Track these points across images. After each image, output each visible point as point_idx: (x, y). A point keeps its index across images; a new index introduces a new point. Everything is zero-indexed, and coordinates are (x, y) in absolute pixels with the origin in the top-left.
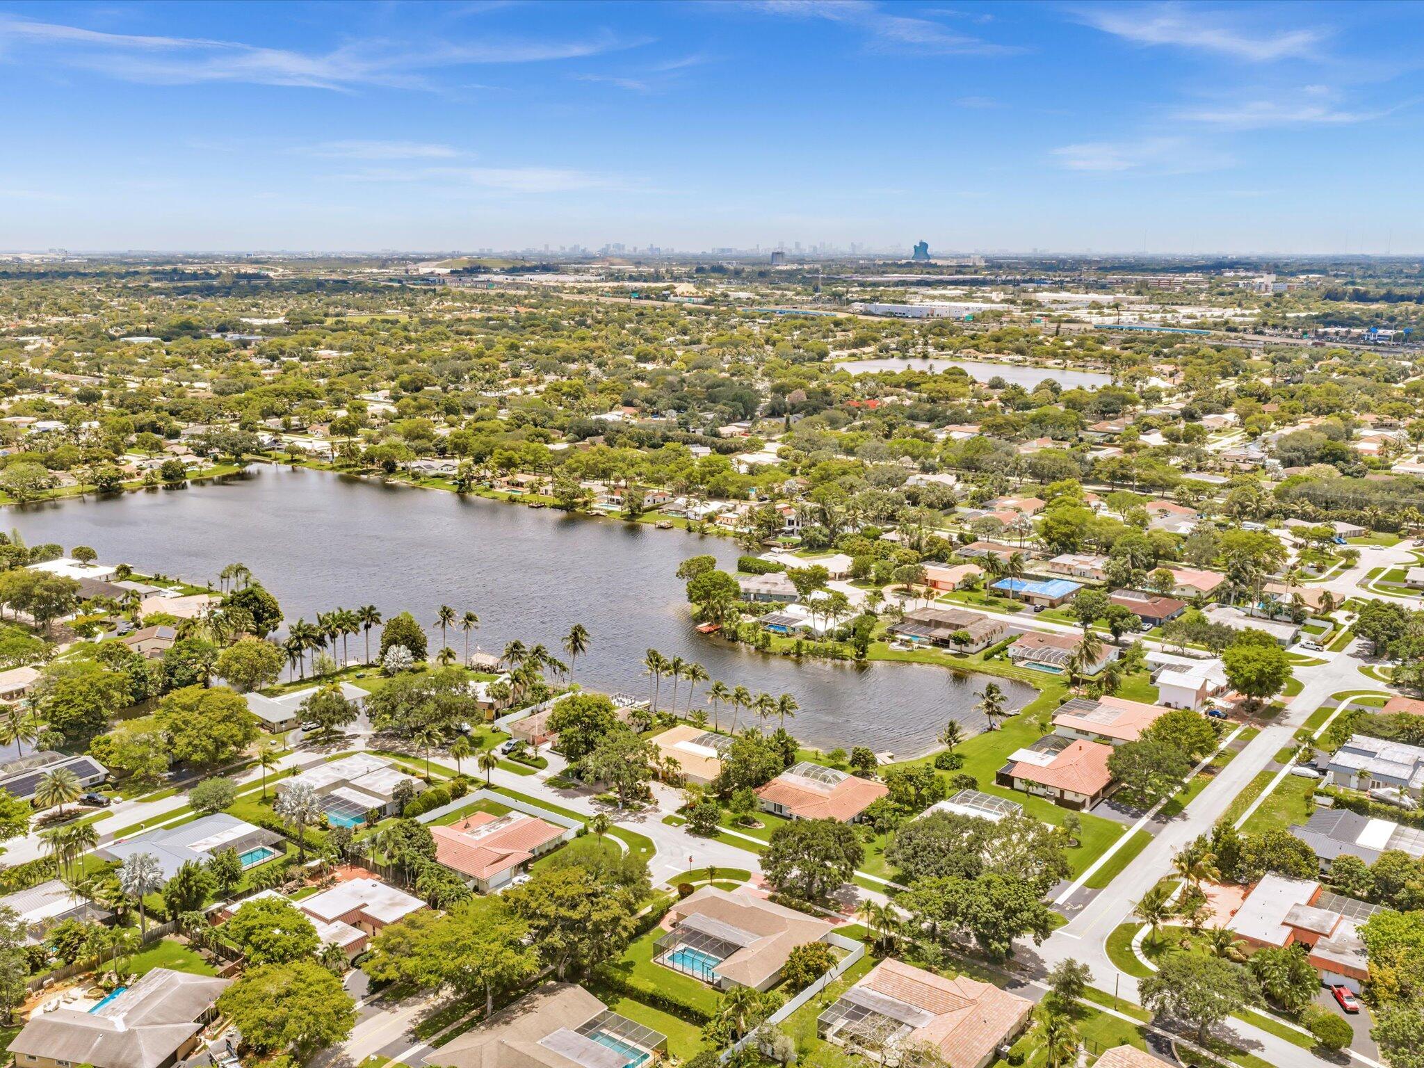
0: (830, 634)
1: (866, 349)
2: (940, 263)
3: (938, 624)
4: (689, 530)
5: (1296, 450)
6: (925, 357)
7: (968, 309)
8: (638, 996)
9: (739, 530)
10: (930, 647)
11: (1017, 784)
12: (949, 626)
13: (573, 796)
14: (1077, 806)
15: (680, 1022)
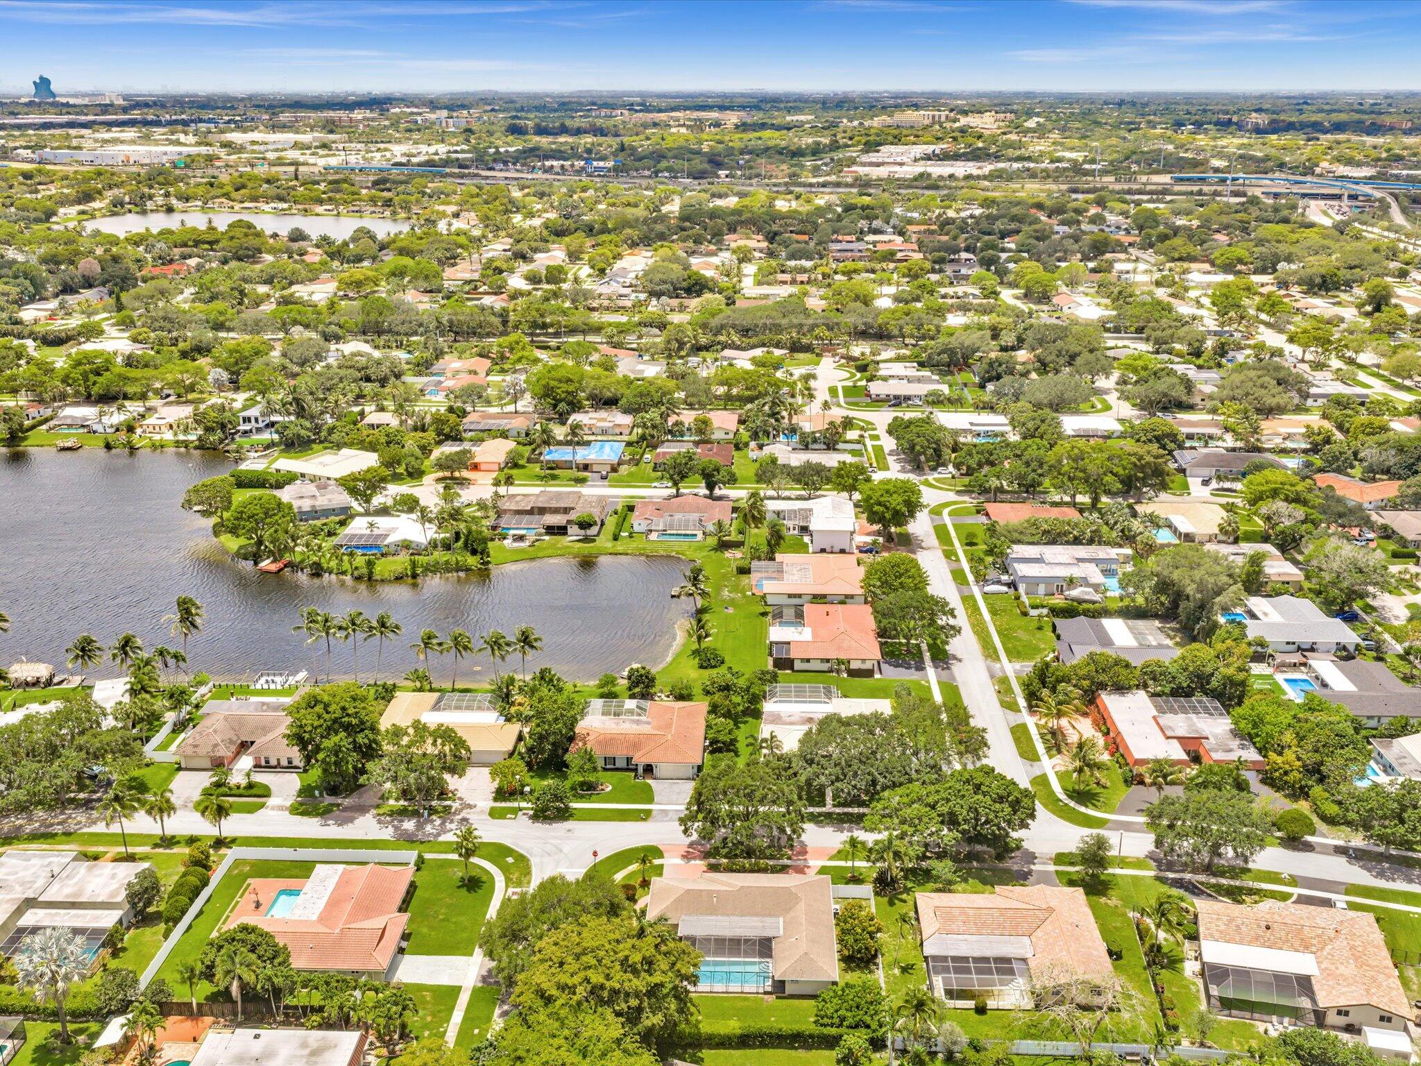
0: (434, 544)
1: (96, 204)
2: (72, 101)
3: (542, 511)
4: (108, 447)
5: (665, 282)
6: (170, 210)
7: (165, 154)
8: (724, 1043)
9: (181, 437)
10: (547, 538)
11: (798, 665)
12: (556, 511)
13: (351, 820)
14: (869, 673)
15: (792, 1053)
